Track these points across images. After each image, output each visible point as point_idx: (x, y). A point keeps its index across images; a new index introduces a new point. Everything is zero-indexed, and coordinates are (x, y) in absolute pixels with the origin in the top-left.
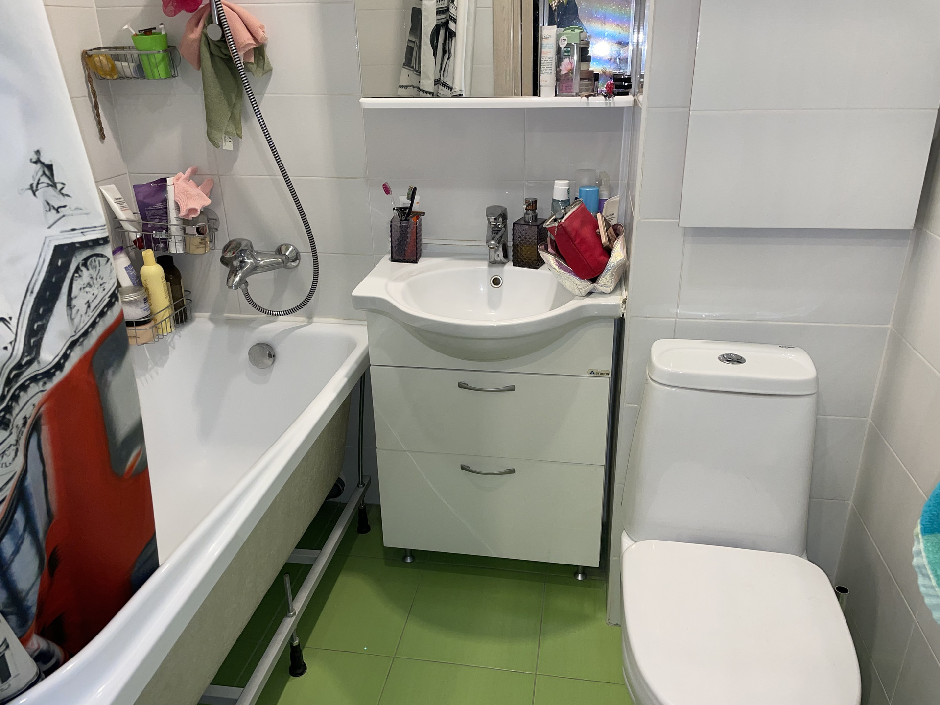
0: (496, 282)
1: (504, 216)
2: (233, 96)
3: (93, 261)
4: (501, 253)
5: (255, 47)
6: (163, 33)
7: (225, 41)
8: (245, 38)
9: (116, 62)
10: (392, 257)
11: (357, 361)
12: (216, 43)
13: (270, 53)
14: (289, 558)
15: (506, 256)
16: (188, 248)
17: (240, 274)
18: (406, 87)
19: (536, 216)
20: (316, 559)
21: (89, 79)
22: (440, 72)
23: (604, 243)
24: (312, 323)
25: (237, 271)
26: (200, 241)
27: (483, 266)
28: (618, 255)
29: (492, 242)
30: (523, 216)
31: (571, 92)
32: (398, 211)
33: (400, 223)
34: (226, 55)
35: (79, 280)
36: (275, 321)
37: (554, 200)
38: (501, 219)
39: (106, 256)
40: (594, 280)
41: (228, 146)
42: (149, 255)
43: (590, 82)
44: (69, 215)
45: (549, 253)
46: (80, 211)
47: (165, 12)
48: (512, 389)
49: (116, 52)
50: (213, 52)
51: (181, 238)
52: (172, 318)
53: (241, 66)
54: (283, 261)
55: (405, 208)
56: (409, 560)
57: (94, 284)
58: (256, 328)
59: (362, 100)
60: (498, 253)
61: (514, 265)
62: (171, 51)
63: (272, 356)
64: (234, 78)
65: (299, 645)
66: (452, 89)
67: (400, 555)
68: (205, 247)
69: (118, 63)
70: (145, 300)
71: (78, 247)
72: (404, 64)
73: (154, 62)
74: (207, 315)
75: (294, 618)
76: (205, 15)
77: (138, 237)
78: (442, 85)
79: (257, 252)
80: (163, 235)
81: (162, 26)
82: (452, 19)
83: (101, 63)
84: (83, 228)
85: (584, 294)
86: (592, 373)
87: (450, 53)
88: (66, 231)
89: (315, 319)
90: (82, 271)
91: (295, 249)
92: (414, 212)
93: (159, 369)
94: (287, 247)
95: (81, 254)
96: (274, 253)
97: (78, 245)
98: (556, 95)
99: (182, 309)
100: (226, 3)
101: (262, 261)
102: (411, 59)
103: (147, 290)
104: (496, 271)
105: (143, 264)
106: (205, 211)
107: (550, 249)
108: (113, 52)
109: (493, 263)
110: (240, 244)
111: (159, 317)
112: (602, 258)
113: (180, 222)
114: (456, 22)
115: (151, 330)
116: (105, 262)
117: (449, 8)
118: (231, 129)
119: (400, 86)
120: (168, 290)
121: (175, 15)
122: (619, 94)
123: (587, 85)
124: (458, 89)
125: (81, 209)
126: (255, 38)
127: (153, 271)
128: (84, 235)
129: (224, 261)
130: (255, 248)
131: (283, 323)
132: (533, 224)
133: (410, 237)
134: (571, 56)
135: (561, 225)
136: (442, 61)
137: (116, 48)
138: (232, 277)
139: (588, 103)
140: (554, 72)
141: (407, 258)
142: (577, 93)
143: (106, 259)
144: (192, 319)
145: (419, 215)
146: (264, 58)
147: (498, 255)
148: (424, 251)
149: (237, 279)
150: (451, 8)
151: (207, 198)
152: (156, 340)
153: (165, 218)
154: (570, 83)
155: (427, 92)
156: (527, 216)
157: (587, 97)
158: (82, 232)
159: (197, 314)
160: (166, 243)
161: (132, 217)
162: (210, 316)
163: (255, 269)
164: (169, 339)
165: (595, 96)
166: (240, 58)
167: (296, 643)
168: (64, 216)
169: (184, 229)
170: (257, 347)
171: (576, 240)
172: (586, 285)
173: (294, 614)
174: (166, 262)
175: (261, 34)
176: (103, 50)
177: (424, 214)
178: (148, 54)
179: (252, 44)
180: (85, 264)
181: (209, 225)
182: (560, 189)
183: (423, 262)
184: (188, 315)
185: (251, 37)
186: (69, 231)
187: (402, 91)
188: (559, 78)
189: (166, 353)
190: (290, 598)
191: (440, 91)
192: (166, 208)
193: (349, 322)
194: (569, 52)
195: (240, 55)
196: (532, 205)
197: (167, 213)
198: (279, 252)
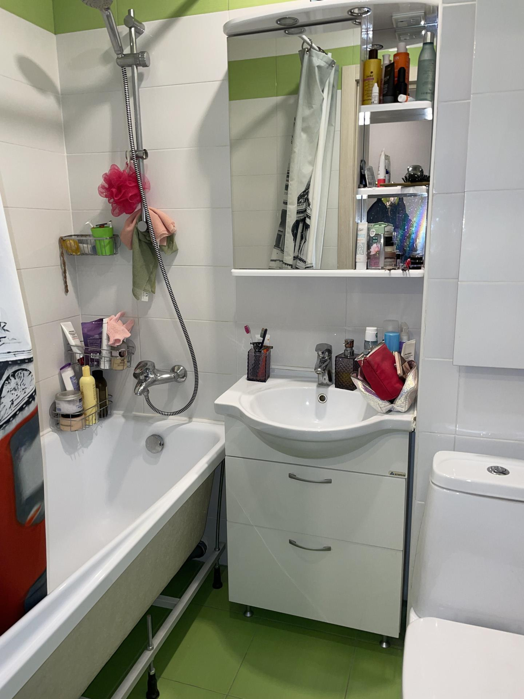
0: (322, 398)
1: (329, 351)
2: (151, 267)
3: (19, 373)
4: (326, 377)
5: (167, 235)
6: (111, 227)
7: (149, 232)
8: (161, 230)
9: (80, 244)
10: (248, 377)
11: (217, 452)
12: (144, 233)
13: (178, 240)
14: (155, 601)
15: (330, 379)
16: (112, 366)
17: (144, 385)
18: (275, 261)
19: (353, 352)
20: (175, 605)
21: (62, 255)
22: (298, 251)
23: (399, 374)
24: (191, 422)
25: (142, 383)
26: (120, 361)
27: (313, 386)
28: (410, 383)
29: (319, 370)
30: (343, 352)
31: (378, 266)
32: (254, 345)
33: (255, 353)
34: (149, 241)
35: (8, 385)
36: (166, 419)
37: (365, 341)
38: (327, 353)
39: (29, 370)
40: (392, 402)
41: (145, 298)
42: (86, 369)
43: (393, 260)
44: (7, 343)
45: (358, 379)
46: (15, 341)
47: (113, 214)
48: (329, 482)
49: (81, 238)
50: (140, 238)
51: (108, 359)
52: (97, 413)
53: (157, 247)
54: (174, 377)
55: (259, 343)
56: (248, 615)
57: (18, 388)
58: (152, 424)
59: (233, 270)
60: (325, 377)
61: (336, 387)
62: (115, 238)
63: (162, 445)
64: (153, 254)
65: (154, 674)
66: (305, 262)
67: (241, 610)
68: (124, 366)
69: (81, 245)
70: (80, 400)
71: (10, 364)
72: (275, 246)
73: (103, 244)
74: (122, 412)
75: (152, 651)
76: (138, 216)
77: (81, 357)
78: (299, 260)
79: (158, 370)
80: (97, 356)
81: (110, 223)
82: (307, 217)
83: (71, 245)
84: (15, 352)
85: (384, 411)
86: (392, 473)
87: (305, 239)
88: (4, 353)
89: (194, 419)
90: (11, 380)
91: (184, 368)
92: (265, 346)
93: (85, 449)
94: (179, 367)
95: (11, 368)
96: (169, 371)
97: (10, 363)
98: (367, 269)
99: (105, 407)
100: (151, 208)
101: (159, 376)
102: (279, 242)
103: (82, 393)
104: (322, 391)
105: (82, 376)
106: (126, 342)
107: (359, 377)
108: (79, 238)
109: (321, 385)
110: (147, 364)
111: (88, 412)
112: (397, 385)
113: (109, 348)
114: (310, 219)
115: (81, 421)
116: (28, 374)
117: (306, 210)
118: (148, 288)
119: (272, 260)
120: (97, 394)
121: (119, 216)
122: (414, 268)
123: (391, 262)
124: (309, 262)
125: (15, 339)
126: (168, 230)
127: (88, 380)
128: (15, 356)
129: (136, 376)
130: (156, 368)
131: (172, 420)
132: (351, 357)
133: (262, 363)
134: (378, 241)
135: (366, 359)
136: (300, 243)
137: (82, 236)
138: (139, 387)
139: (390, 274)
140: (365, 253)
141: (258, 378)
142: (382, 267)
143: (29, 372)
144: (111, 415)
145: (269, 348)
146: (173, 243)
147: (325, 379)
148: (272, 374)
149: (142, 388)
150: (307, 209)
151: (128, 333)
152: (84, 428)
153: (100, 345)
154: (377, 261)
155: (288, 265)
156: (346, 352)
157: (390, 270)
158: (14, 354)
159: (115, 412)
160: (98, 362)
161: (79, 343)
162: (123, 413)
163: (154, 382)
164: (94, 428)
165: (395, 269)
166: (157, 242)
167: (153, 672)
168: (3, 343)
169: (111, 353)
170: (152, 437)
171: (377, 371)
172: (386, 405)
173: (153, 648)
174: (98, 375)
175: (172, 228)
176: (73, 237)
177: (272, 347)
178: (99, 240)
179: (166, 234)
180: (13, 375)
181: (128, 351)
182: (370, 333)
183: (270, 382)
184: (109, 412)
185: (165, 229)
186: (6, 353)
187: (273, 264)
188: (369, 257)
189: (91, 439)
190: (151, 635)
191: (298, 264)
192: (101, 338)
193: (216, 422)
194: (377, 239)
195: (157, 241)
196: (350, 344)
197: (101, 342)
198: (173, 370)
